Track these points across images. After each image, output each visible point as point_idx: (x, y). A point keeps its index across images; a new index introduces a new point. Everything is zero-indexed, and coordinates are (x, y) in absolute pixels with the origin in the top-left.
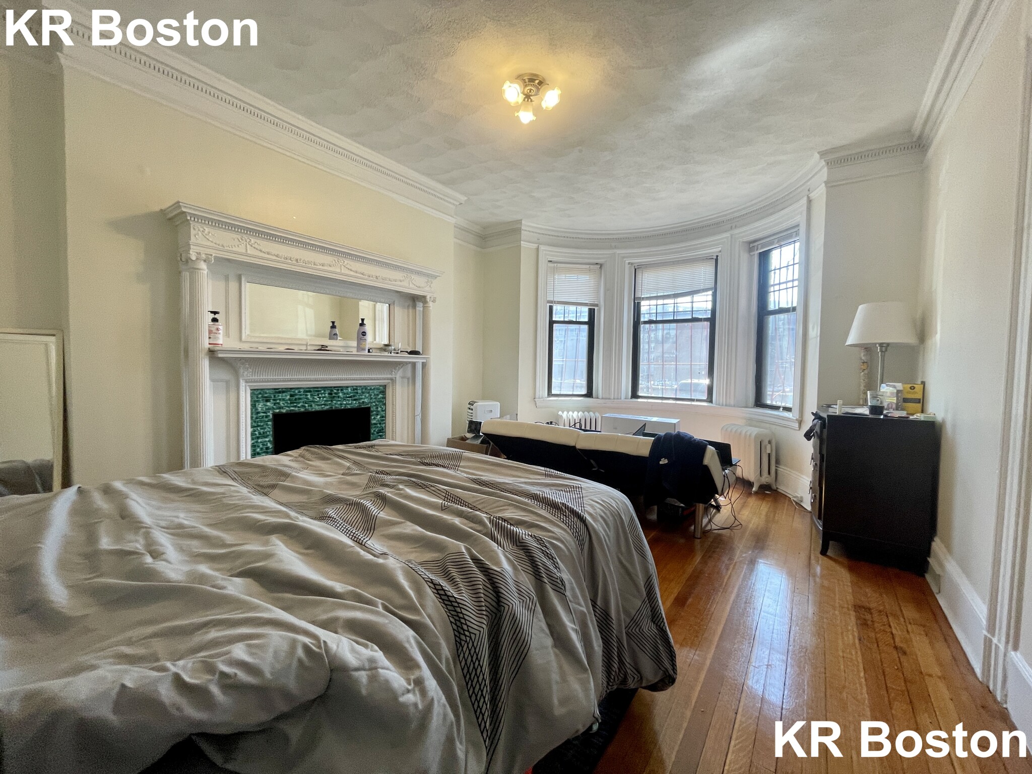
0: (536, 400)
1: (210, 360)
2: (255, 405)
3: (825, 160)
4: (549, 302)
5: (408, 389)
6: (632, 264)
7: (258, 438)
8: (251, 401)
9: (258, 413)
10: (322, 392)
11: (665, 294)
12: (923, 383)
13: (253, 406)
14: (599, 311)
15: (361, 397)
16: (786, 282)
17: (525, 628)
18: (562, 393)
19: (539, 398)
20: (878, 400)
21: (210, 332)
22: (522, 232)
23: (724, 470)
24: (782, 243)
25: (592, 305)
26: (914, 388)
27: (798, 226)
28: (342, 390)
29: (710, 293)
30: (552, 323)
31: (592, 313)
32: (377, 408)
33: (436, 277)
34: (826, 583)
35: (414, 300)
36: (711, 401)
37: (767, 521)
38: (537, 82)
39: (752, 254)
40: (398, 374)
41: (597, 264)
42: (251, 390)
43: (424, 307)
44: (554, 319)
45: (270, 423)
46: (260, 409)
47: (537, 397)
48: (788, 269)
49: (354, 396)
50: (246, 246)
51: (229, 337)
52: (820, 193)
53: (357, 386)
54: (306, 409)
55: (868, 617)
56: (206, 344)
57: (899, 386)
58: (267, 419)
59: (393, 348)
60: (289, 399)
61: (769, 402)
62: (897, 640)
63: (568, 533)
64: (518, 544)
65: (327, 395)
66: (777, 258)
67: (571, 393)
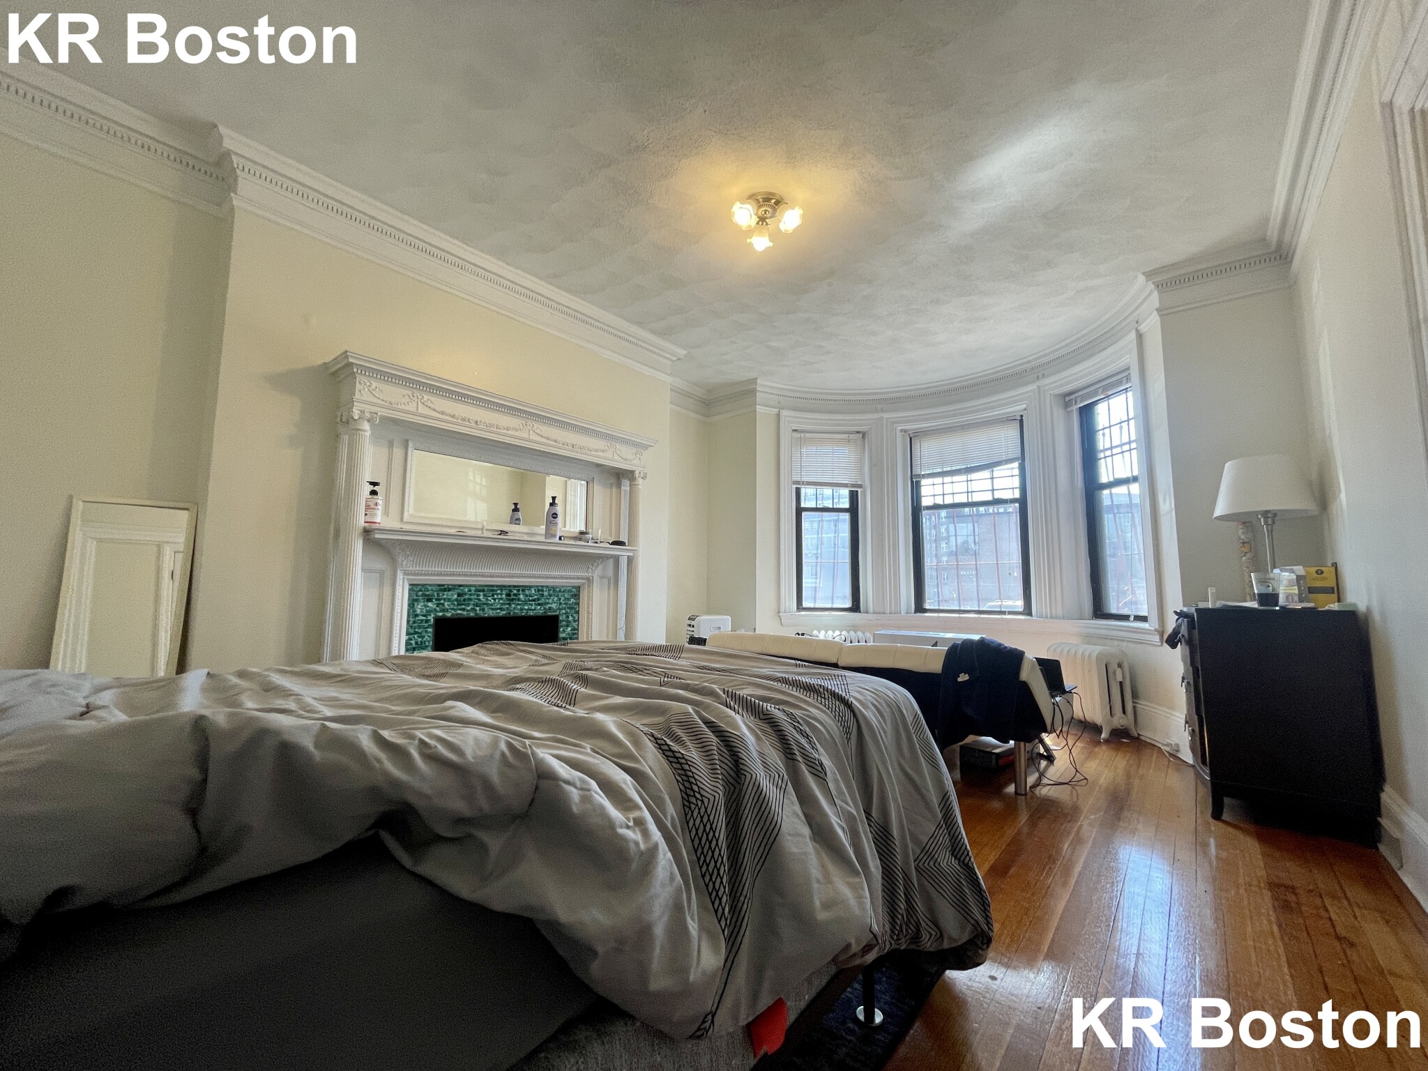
0: (781, 614)
1: (364, 541)
2: (414, 605)
3: (1153, 283)
4: (795, 482)
5: (609, 595)
6: (905, 431)
7: (414, 649)
8: (409, 599)
9: (417, 615)
10: (499, 592)
11: (954, 468)
12: (1335, 565)
13: (411, 605)
14: (864, 493)
15: (547, 601)
16: (1121, 445)
17: (775, 806)
18: (817, 606)
19: (785, 612)
20: (1269, 586)
21: (368, 507)
22: (758, 394)
23: (1053, 697)
24: (1110, 393)
25: (853, 486)
26: (1322, 572)
27: (1128, 369)
28: (523, 590)
29: (1016, 465)
30: (799, 511)
31: (854, 497)
32: (568, 617)
33: (646, 447)
34: (1224, 855)
35: (619, 476)
36: (1030, 614)
37: (1128, 776)
38: (773, 201)
39: (1069, 409)
40: (596, 573)
41: (858, 432)
42: (410, 585)
43: (631, 485)
44: (803, 505)
45: (430, 630)
46: (418, 611)
47: (782, 609)
48: (1121, 428)
49: (538, 599)
50: (418, 404)
51: (388, 516)
52: (1152, 325)
53: (542, 586)
54: (476, 614)
55: (1292, 898)
56: (361, 521)
57: (1300, 570)
58: (426, 625)
59: (591, 536)
60: (456, 600)
61: (1113, 611)
62: (1338, 929)
63: (830, 716)
64: (762, 717)
65: (504, 596)
66: (1102, 415)
67: (829, 606)
